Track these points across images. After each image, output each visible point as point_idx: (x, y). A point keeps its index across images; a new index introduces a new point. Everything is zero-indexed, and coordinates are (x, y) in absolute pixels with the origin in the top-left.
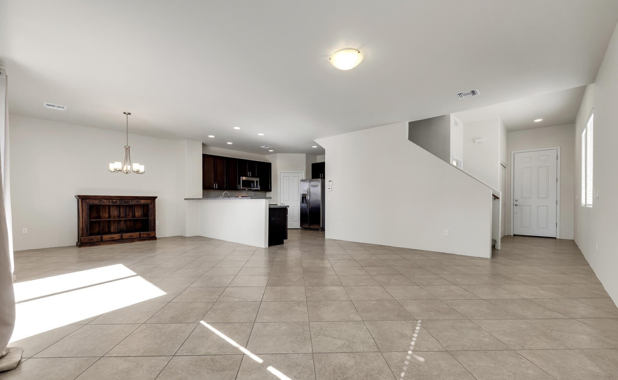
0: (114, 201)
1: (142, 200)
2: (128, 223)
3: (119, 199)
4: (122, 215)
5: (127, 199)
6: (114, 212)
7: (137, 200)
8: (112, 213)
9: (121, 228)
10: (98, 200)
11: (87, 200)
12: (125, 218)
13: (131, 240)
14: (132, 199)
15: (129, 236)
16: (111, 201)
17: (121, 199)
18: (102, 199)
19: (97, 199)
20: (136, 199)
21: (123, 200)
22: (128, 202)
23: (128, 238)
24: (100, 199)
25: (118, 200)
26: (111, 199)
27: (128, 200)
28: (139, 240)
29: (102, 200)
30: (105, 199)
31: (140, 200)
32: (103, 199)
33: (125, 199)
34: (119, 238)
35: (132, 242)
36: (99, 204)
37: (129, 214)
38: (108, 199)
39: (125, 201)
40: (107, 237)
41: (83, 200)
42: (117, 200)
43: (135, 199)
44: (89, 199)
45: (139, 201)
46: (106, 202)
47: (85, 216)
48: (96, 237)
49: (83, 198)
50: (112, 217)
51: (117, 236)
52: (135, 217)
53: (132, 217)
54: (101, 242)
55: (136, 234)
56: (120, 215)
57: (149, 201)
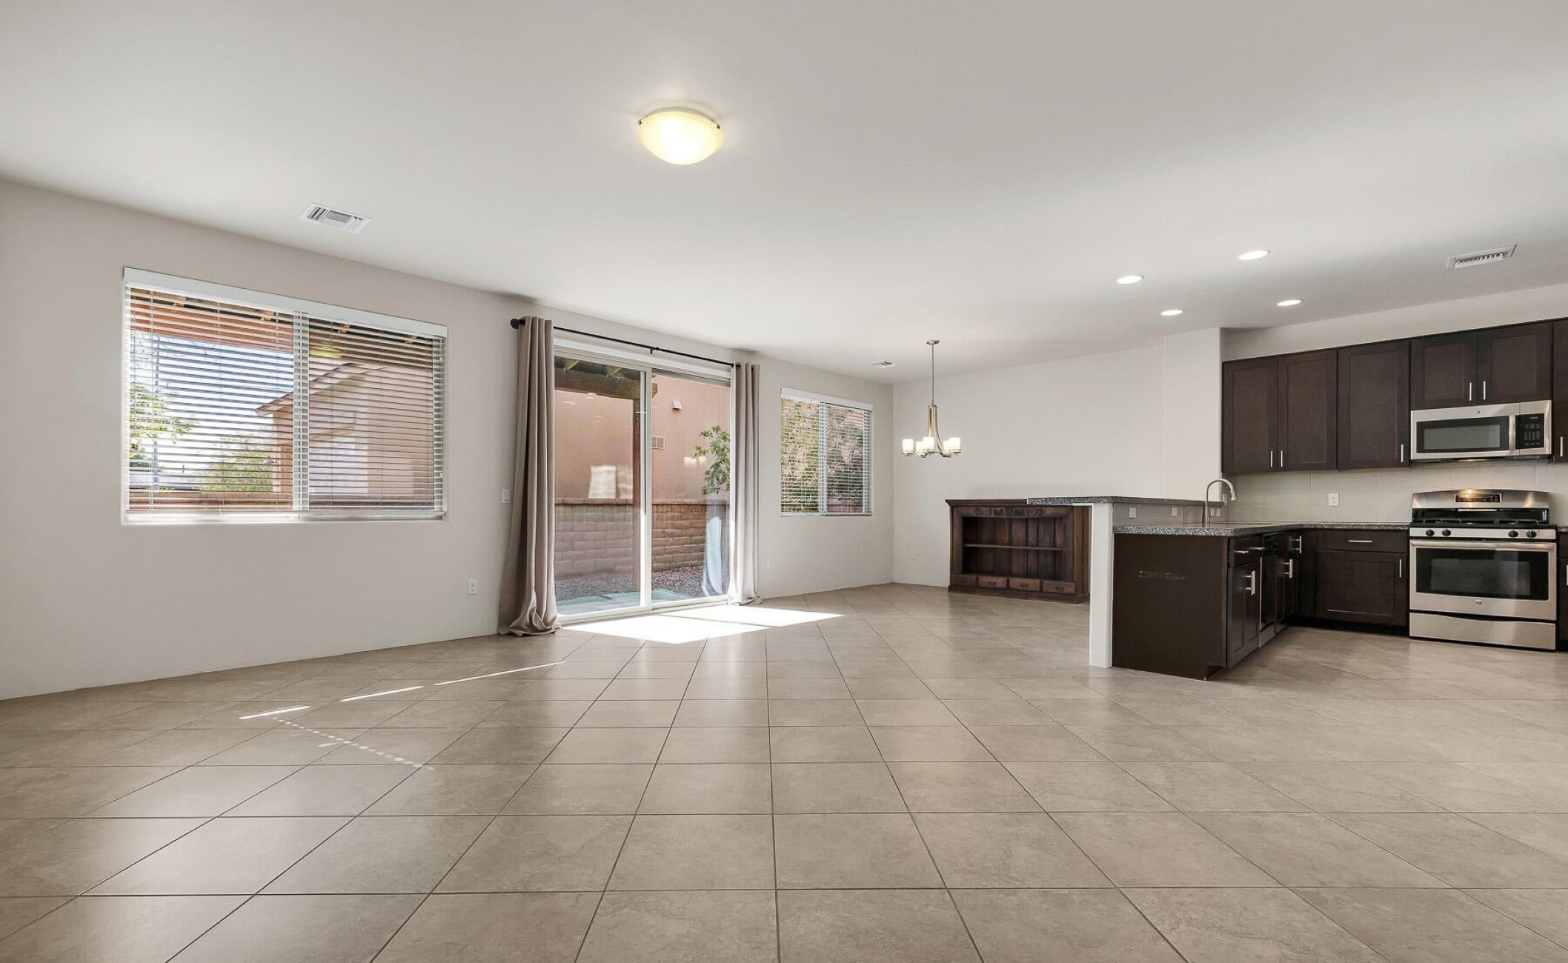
0: (999, 509)
2: (1042, 557)
3: (1005, 506)
4: (1032, 539)
5: (1020, 506)
6: (1018, 532)
8: (1014, 534)
9: (1029, 568)
10: (974, 508)
11: (959, 508)
12: (1037, 546)
13: (1025, 594)
15: (1022, 585)
16: (993, 509)
17: (1009, 506)
18: (980, 506)
19: (973, 506)
22: (1022, 512)
23: (1020, 588)
24: (978, 506)
25: (1004, 509)
26: (994, 506)
27: (1022, 509)
28: (1040, 598)
30: (984, 506)
31: (1044, 508)
32: (982, 506)
33: (1015, 506)
34: (1004, 585)
35: (1026, 598)
36: (975, 515)
37: (1043, 539)
38: (988, 506)
41: (954, 508)
44: (961, 506)
46: (986, 513)
47: (956, 536)
48: (971, 578)
49: (954, 505)
50: (1015, 543)
51: (1000, 581)
52: (1055, 546)
53: (1052, 547)
54: (976, 589)
55: (1033, 583)
56: (1027, 541)
57: (1063, 512)
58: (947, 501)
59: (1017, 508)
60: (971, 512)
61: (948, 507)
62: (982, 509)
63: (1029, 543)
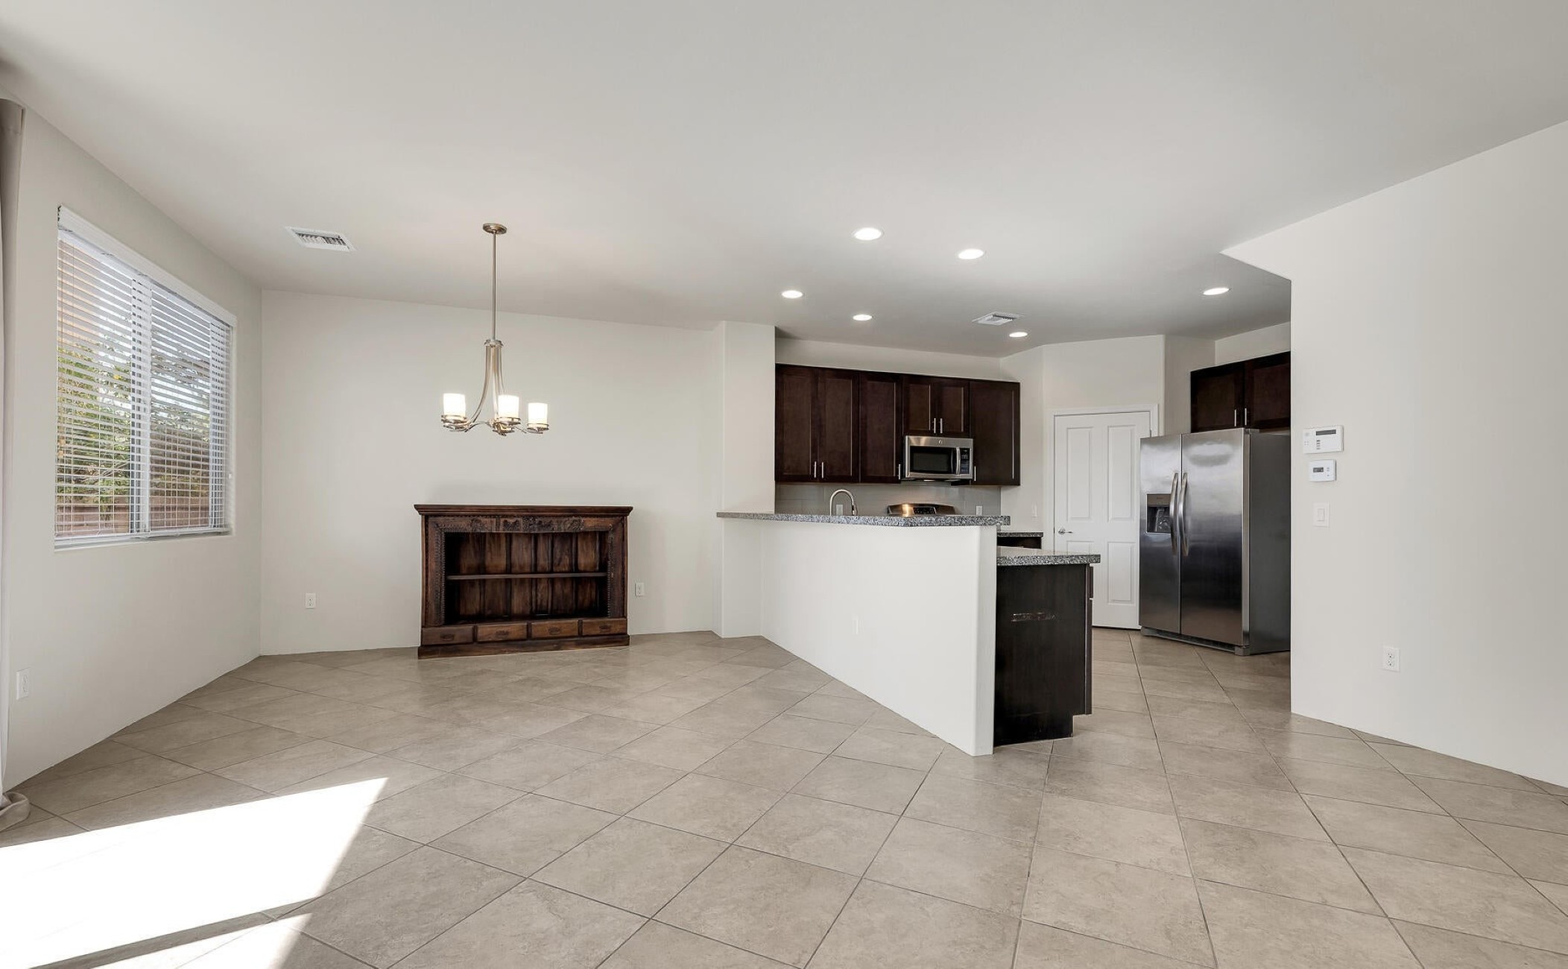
0: (511, 521)
1: (588, 519)
2: (558, 586)
3: (523, 516)
4: (544, 562)
5: (546, 516)
6: (523, 554)
7: (574, 518)
8: (515, 558)
10: (468, 520)
11: (441, 519)
12: (552, 572)
13: (557, 642)
14: (560, 516)
15: (551, 630)
16: (502, 520)
17: (530, 516)
18: (478, 516)
19: (466, 516)
20: (571, 516)
21: (534, 517)
22: (549, 525)
23: (549, 635)
24: (474, 516)
25: (522, 520)
26: (503, 516)
27: (549, 520)
28: (579, 644)
29: (480, 518)
30: (486, 516)
31: (583, 519)
32: (482, 516)
33: (540, 516)
34: (523, 634)
35: (559, 648)
36: (469, 530)
37: (560, 560)
38: (494, 516)
39: (540, 522)
40: (489, 629)
41: (431, 519)
42: (519, 519)
43: (568, 516)
44: (444, 516)
45: (580, 521)
46: (488, 526)
47: (433, 565)
48: (462, 631)
49: (429, 514)
50: (516, 569)
51: (515, 628)
52: (577, 571)
53: (570, 571)
54: (474, 645)
55: (569, 625)
56: (536, 565)
57: (608, 523)
58: (417, 507)
59: (540, 519)
60: (463, 525)
61: (418, 518)
62: (483, 520)
63: (539, 569)
